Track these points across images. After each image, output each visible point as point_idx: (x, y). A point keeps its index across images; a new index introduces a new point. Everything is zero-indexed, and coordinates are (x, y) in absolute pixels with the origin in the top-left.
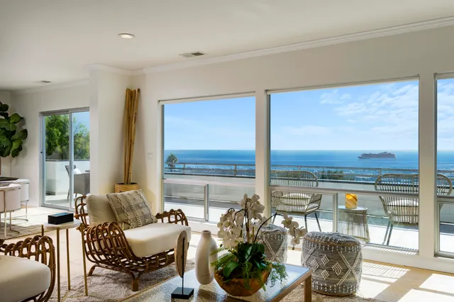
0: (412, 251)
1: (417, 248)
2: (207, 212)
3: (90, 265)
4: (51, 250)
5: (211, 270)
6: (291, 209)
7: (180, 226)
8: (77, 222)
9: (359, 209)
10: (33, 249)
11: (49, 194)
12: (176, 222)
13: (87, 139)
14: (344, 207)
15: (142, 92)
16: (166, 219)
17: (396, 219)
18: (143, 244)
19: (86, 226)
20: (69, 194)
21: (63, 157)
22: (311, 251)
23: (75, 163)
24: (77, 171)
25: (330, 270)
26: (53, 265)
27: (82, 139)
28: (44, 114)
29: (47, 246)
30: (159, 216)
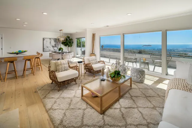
0: (160, 73)
1: (161, 72)
2: (110, 61)
3: (85, 71)
4: (78, 69)
5: (109, 75)
6: (129, 61)
7: (103, 65)
8: (83, 63)
9: (146, 62)
10: (75, 68)
11: (77, 54)
12: (103, 63)
13: (85, 42)
14: (142, 61)
15: (96, 34)
16: (100, 63)
17: (156, 65)
18: (96, 68)
19: (85, 63)
20: (81, 55)
21: (80, 47)
22: (133, 72)
23: (82, 48)
24: (83, 50)
25: (137, 77)
26: (79, 71)
27: (84, 43)
28: (77, 38)
29: (78, 68)
30: (99, 62)
